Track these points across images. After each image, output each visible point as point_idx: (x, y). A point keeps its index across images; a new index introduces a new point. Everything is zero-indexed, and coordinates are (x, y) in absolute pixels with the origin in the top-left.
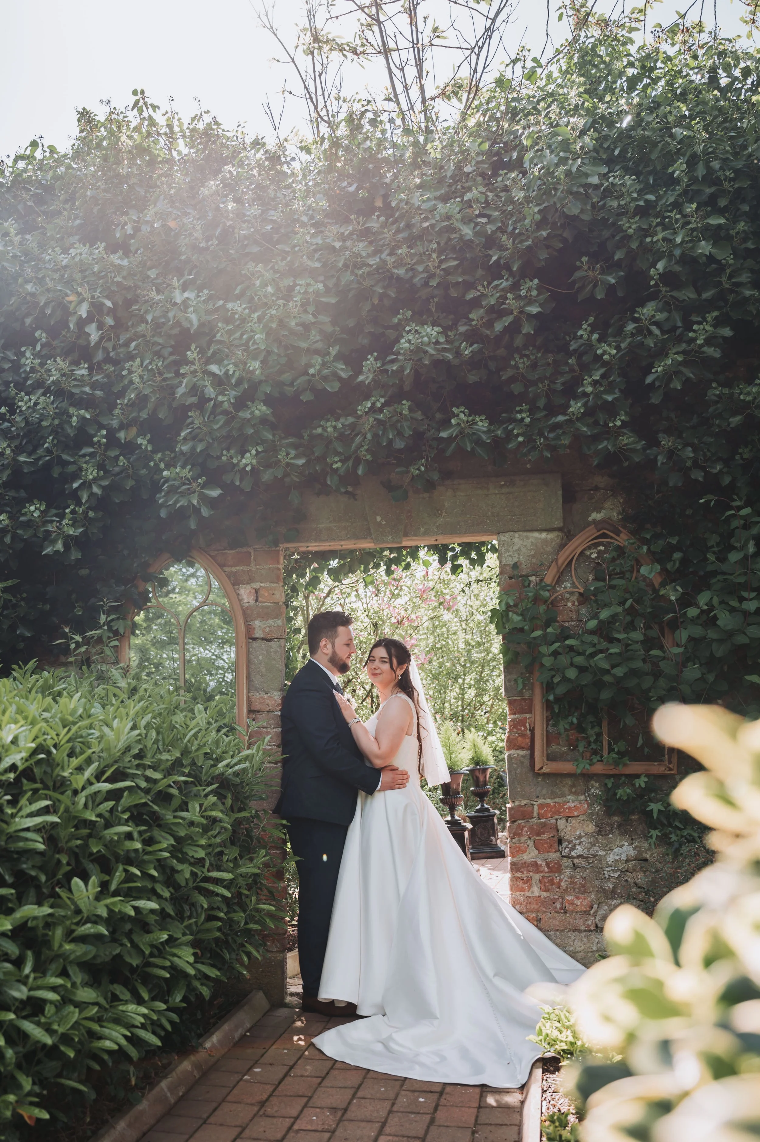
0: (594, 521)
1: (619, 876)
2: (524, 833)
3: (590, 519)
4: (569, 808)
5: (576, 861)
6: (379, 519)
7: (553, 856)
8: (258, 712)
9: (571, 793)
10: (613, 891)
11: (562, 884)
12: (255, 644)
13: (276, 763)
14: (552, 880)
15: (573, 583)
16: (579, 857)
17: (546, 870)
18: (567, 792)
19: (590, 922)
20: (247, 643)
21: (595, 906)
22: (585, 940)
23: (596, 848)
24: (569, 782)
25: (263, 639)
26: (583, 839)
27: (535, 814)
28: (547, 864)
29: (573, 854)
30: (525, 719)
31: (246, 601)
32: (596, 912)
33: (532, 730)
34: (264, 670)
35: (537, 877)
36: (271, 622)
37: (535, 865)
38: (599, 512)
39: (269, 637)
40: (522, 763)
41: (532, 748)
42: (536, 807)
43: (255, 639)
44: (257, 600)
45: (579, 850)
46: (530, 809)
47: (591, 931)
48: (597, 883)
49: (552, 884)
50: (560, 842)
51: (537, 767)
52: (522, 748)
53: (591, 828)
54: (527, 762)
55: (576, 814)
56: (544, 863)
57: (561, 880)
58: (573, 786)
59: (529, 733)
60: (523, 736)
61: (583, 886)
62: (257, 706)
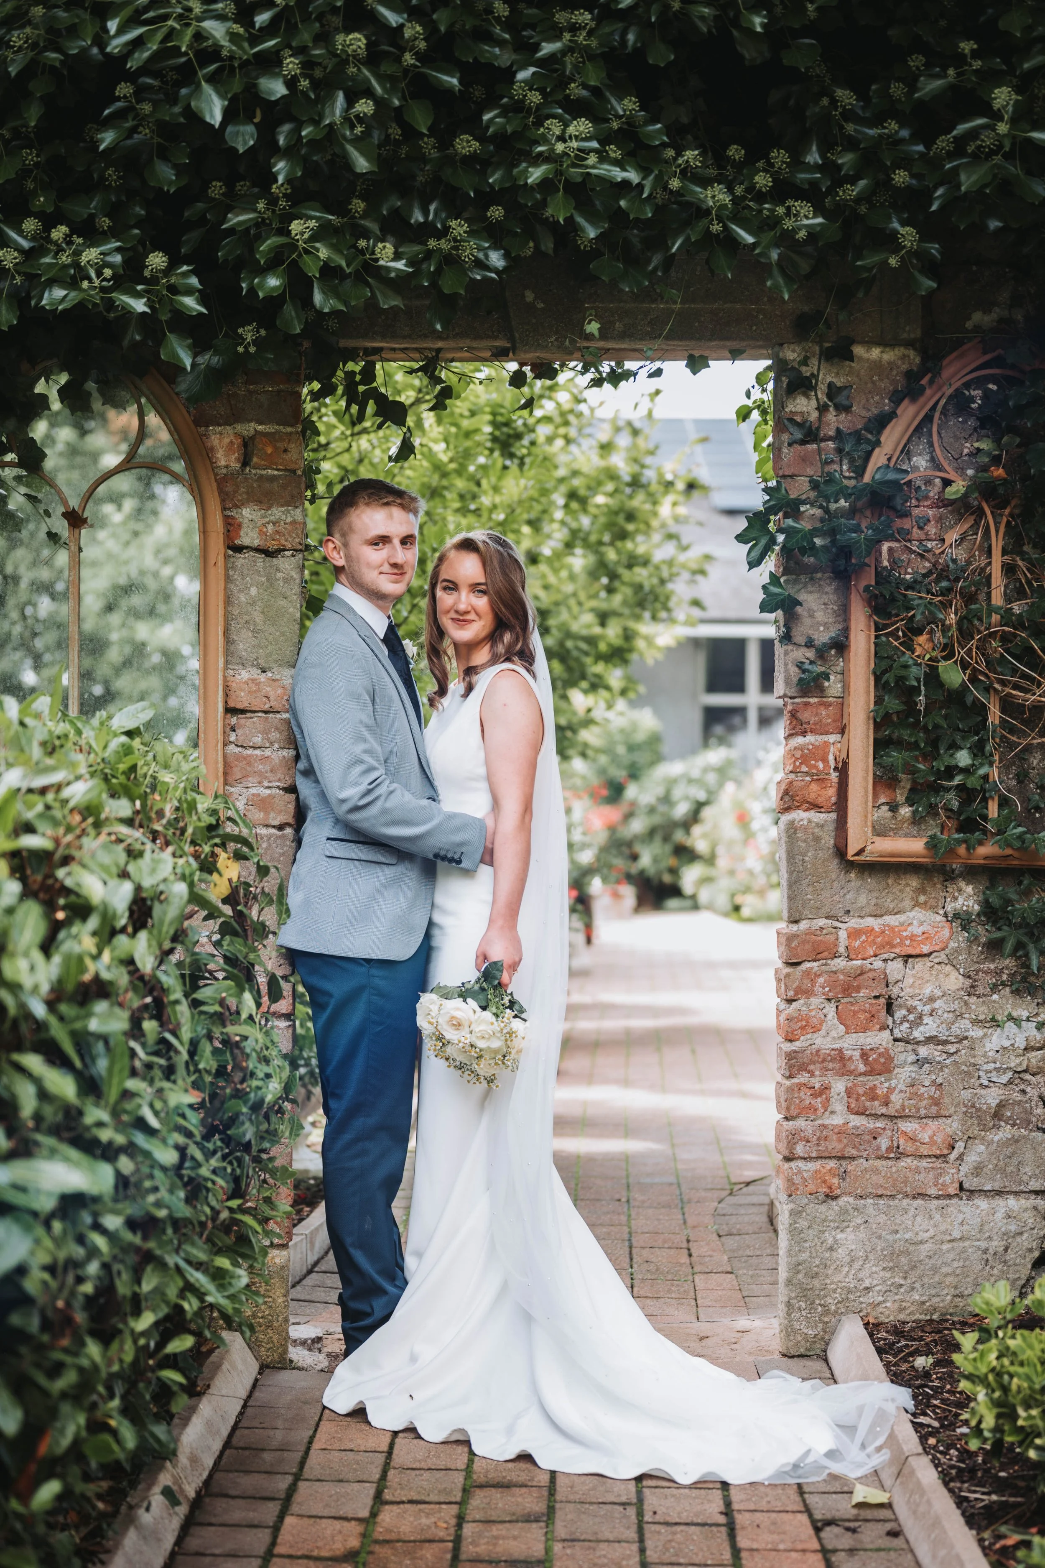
0: (977, 328)
1: (1010, 1082)
2: (819, 989)
3: (969, 325)
4: (912, 938)
5: (923, 1051)
6: (529, 296)
7: (880, 1039)
8: (243, 711)
9: (917, 904)
10: (997, 1114)
11: (894, 1097)
12: (241, 560)
13: (281, 827)
14: (873, 1089)
15: (933, 460)
16: (929, 1040)
17: (862, 1068)
18: (908, 903)
19: (948, 1179)
20: (226, 557)
21: (960, 1145)
22: (937, 1217)
23: (965, 1024)
24: (914, 882)
25: (258, 550)
26: (938, 1004)
27: (842, 950)
28: (864, 1055)
29: (917, 1034)
30: (826, 744)
31: (223, 463)
32: (961, 1158)
33: (843, 770)
34: (258, 618)
35: (839, 1086)
36: (277, 512)
37: (840, 1057)
38: (987, 311)
39: (273, 545)
40: (817, 839)
41: (841, 806)
42: (843, 935)
43: (239, 549)
44: (245, 463)
45: (930, 1027)
46: (832, 938)
47: (950, 1197)
48: (966, 1095)
49: (873, 1099)
50: (889, 1008)
51: (851, 850)
52: (815, 806)
53: (954, 981)
54: (829, 840)
55: (926, 949)
56: (857, 1054)
57: (891, 1090)
58: (922, 890)
59: (834, 776)
60: (821, 780)
61: (936, 1102)
62: (241, 700)
